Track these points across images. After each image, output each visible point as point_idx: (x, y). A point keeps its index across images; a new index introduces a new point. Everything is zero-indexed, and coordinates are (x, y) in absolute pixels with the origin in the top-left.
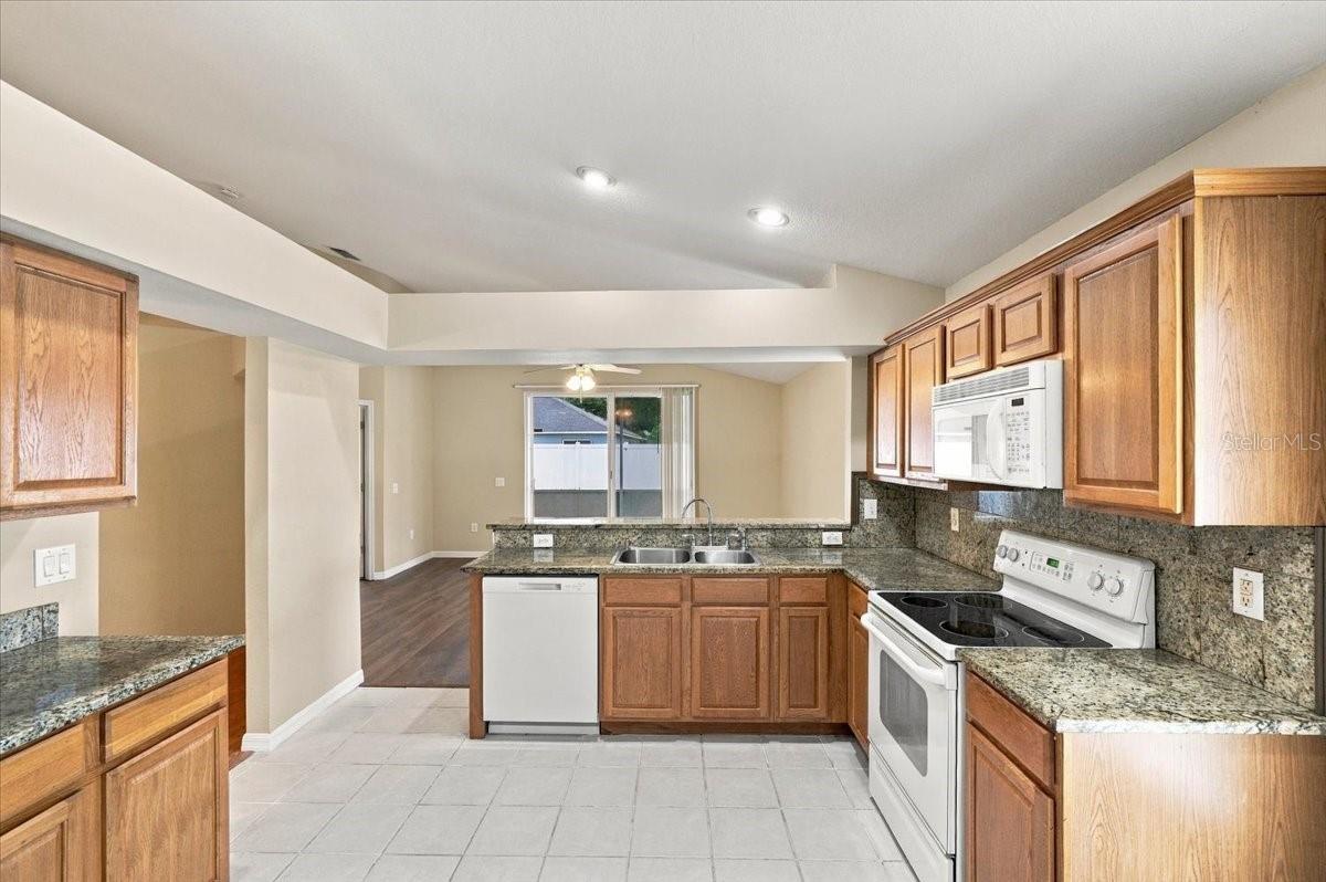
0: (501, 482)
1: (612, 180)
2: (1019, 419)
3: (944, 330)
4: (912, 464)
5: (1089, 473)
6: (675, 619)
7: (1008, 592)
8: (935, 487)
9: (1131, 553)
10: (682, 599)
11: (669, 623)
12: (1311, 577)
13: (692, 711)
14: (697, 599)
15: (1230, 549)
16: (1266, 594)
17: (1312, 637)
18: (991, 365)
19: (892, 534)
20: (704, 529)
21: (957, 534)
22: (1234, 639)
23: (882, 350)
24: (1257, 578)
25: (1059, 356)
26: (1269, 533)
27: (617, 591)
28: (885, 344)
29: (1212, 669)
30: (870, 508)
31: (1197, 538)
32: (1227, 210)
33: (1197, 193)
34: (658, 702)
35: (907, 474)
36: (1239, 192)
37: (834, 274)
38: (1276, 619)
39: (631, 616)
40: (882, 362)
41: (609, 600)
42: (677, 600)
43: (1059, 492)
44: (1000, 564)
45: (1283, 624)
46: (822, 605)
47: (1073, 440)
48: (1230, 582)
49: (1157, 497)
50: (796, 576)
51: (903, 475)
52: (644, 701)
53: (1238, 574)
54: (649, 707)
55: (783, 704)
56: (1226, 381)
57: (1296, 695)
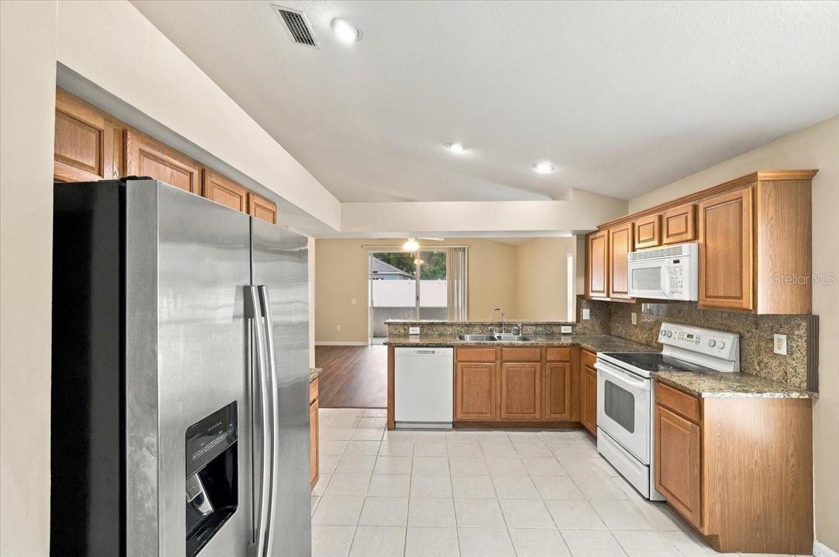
0: (354, 301)
1: (465, 147)
2: (678, 269)
3: (633, 225)
4: (615, 290)
5: (711, 293)
6: (493, 370)
7: (666, 352)
8: (629, 301)
9: (729, 331)
10: (496, 359)
11: (490, 371)
12: (805, 335)
13: (502, 416)
14: (504, 358)
15: (773, 326)
16: (787, 344)
17: (806, 360)
18: (660, 243)
19: (597, 328)
20: (500, 325)
21: (635, 326)
22: (774, 364)
23: (595, 232)
24: (784, 337)
25: (696, 241)
26: (789, 318)
27: (464, 354)
28: (597, 229)
29: (765, 378)
30: (586, 314)
31: (758, 320)
32: (771, 186)
33: (759, 179)
34: (484, 411)
35: (612, 295)
36: (776, 179)
37: (571, 194)
38: (792, 354)
39: (471, 366)
40: (595, 239)
41: (459, 359)
42: (494, 359)
43: (696, 302)
44: (662, 339)
45: (795, 356)
46: (567, 362)
47: (703, 278)
48: (772, 340)
49: (742, 303)
50: (555, 347)
51: (608, 296)
52: (478, 411)
53: (776, 336)
54: (479, 413)
55: (548, 412)
56: (771, 256)
57: (800, 384)
